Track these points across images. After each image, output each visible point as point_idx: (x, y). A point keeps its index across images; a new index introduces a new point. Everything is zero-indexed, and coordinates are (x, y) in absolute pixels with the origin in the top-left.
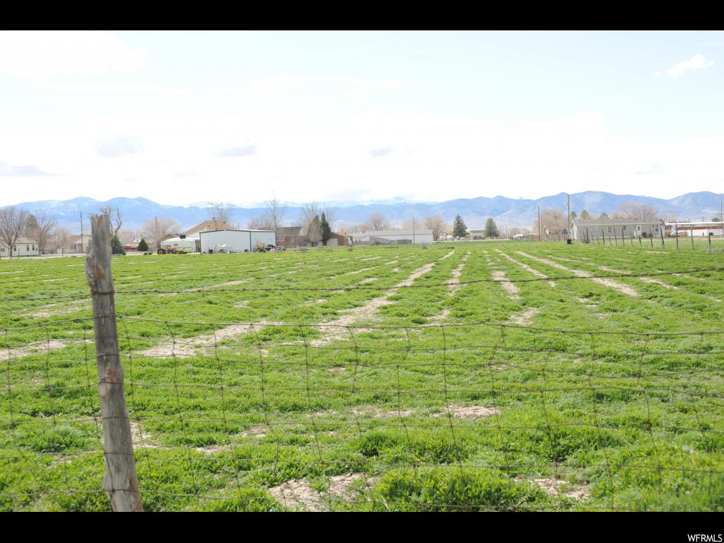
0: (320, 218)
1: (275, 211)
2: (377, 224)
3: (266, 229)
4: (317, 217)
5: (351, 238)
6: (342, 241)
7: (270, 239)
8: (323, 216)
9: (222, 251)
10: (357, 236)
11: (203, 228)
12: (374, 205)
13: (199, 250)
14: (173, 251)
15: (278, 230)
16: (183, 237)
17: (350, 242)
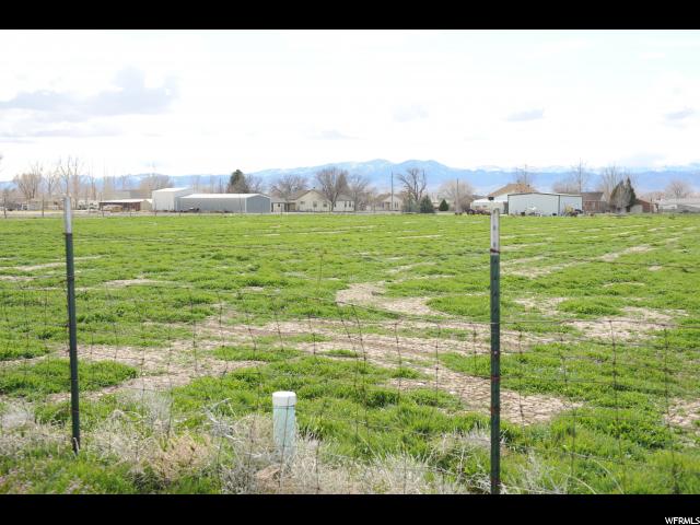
0: (625, 184)
1: (580, 174)
2: (678, 192)
3: (573, 193)
4: (622, 183)
5: (657, 205)
6: (647, 207)
7: (577, 204)
8: (629, 181)
9: (533, 214)
10: (663, 203)
11: (510, 190)
12: (668, 172)
13: (506, 211)
14: (481, 212)
15: (583, 195)
16: (491, 198)
17: (655, 209)
